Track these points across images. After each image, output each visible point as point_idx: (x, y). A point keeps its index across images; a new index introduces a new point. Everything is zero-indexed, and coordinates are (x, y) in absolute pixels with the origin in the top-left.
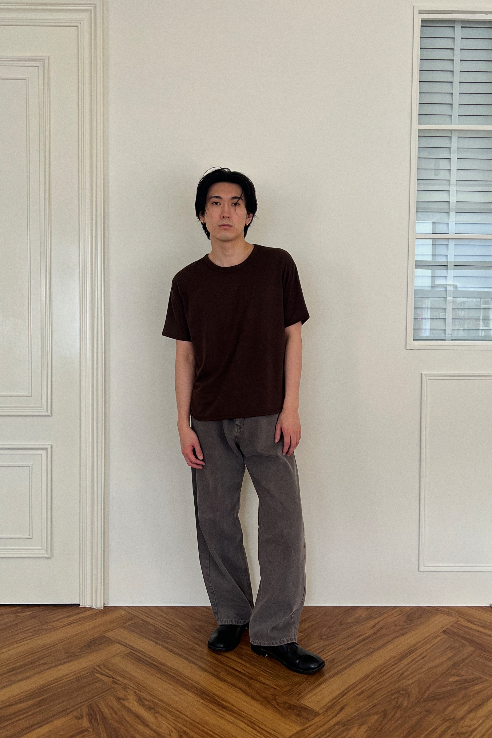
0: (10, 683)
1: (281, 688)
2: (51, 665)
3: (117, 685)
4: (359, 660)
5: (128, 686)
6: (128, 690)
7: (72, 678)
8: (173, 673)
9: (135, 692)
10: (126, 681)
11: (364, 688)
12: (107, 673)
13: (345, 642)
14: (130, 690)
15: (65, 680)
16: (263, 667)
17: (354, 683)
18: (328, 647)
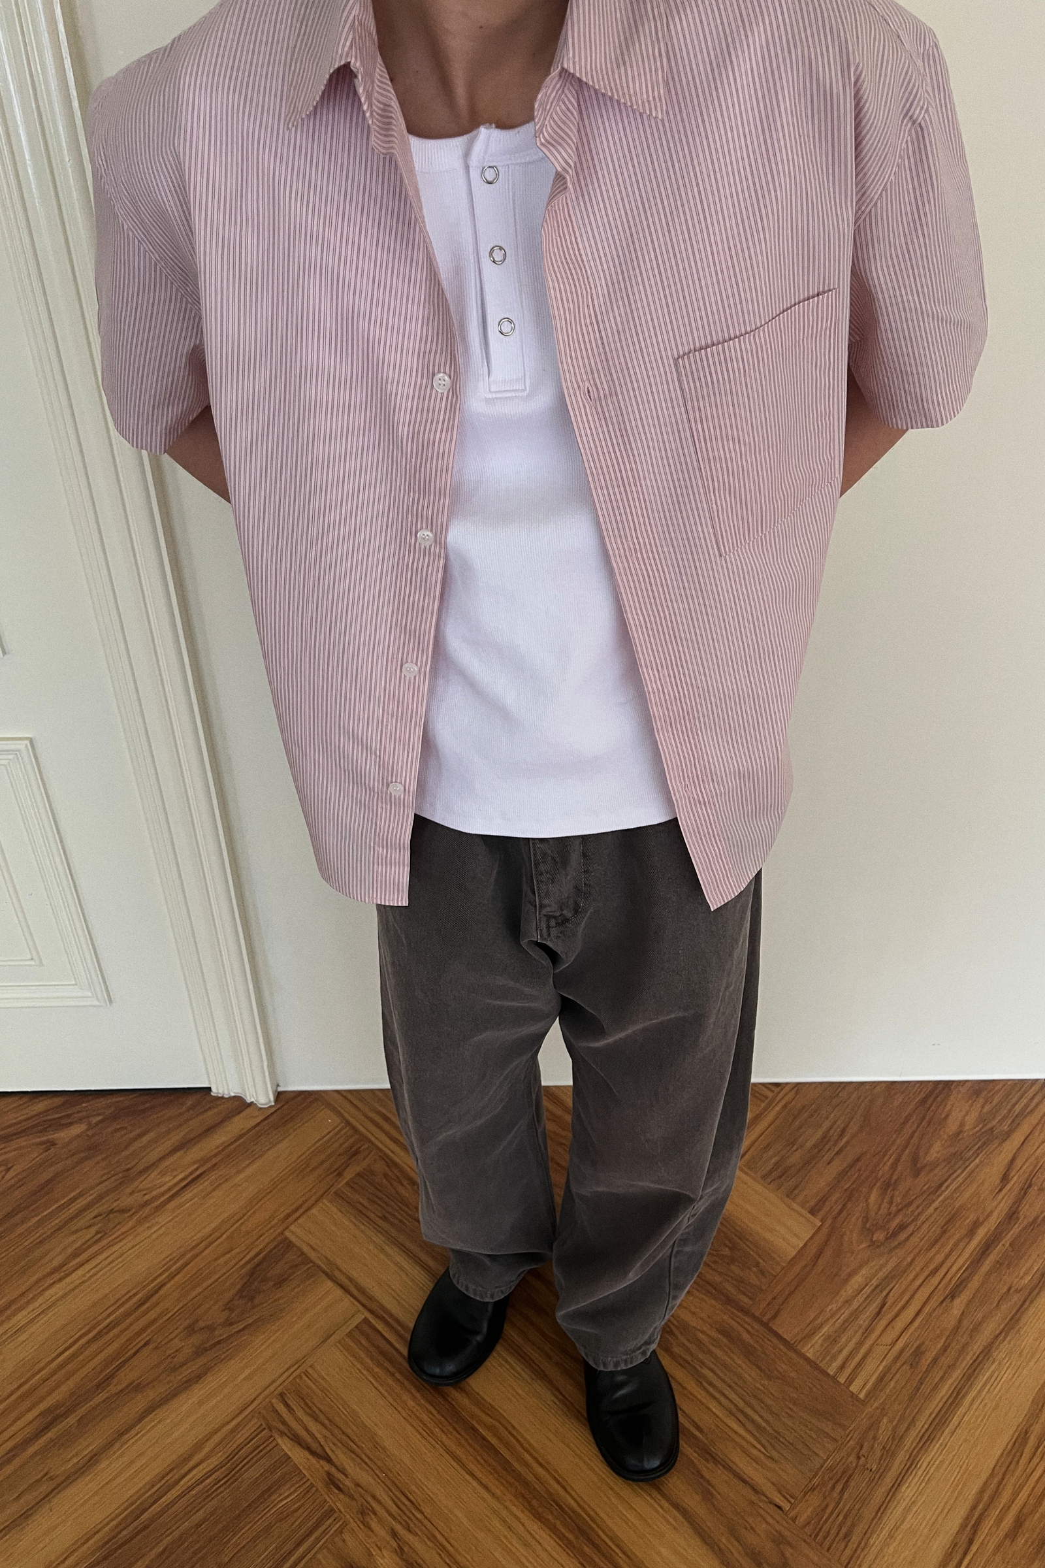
0: (45, 1488)
1: (793, 1506)
2: (151, 1395)
3: (342, 1496)
4: (987, 1351)
5: (370, 1499)
6: (374, 1524)
7: (214, 1461)
8: (491, 1428)
9: (394, 1534)
10: (365, 1478)
11: (1023, 1495)
12: (307, 1430)
13: (939, 1258)
14: (380, 1521)
15: (197, 1474)
16: (732, 1396)
17: (992, 1475)
18: (898, 1289)
